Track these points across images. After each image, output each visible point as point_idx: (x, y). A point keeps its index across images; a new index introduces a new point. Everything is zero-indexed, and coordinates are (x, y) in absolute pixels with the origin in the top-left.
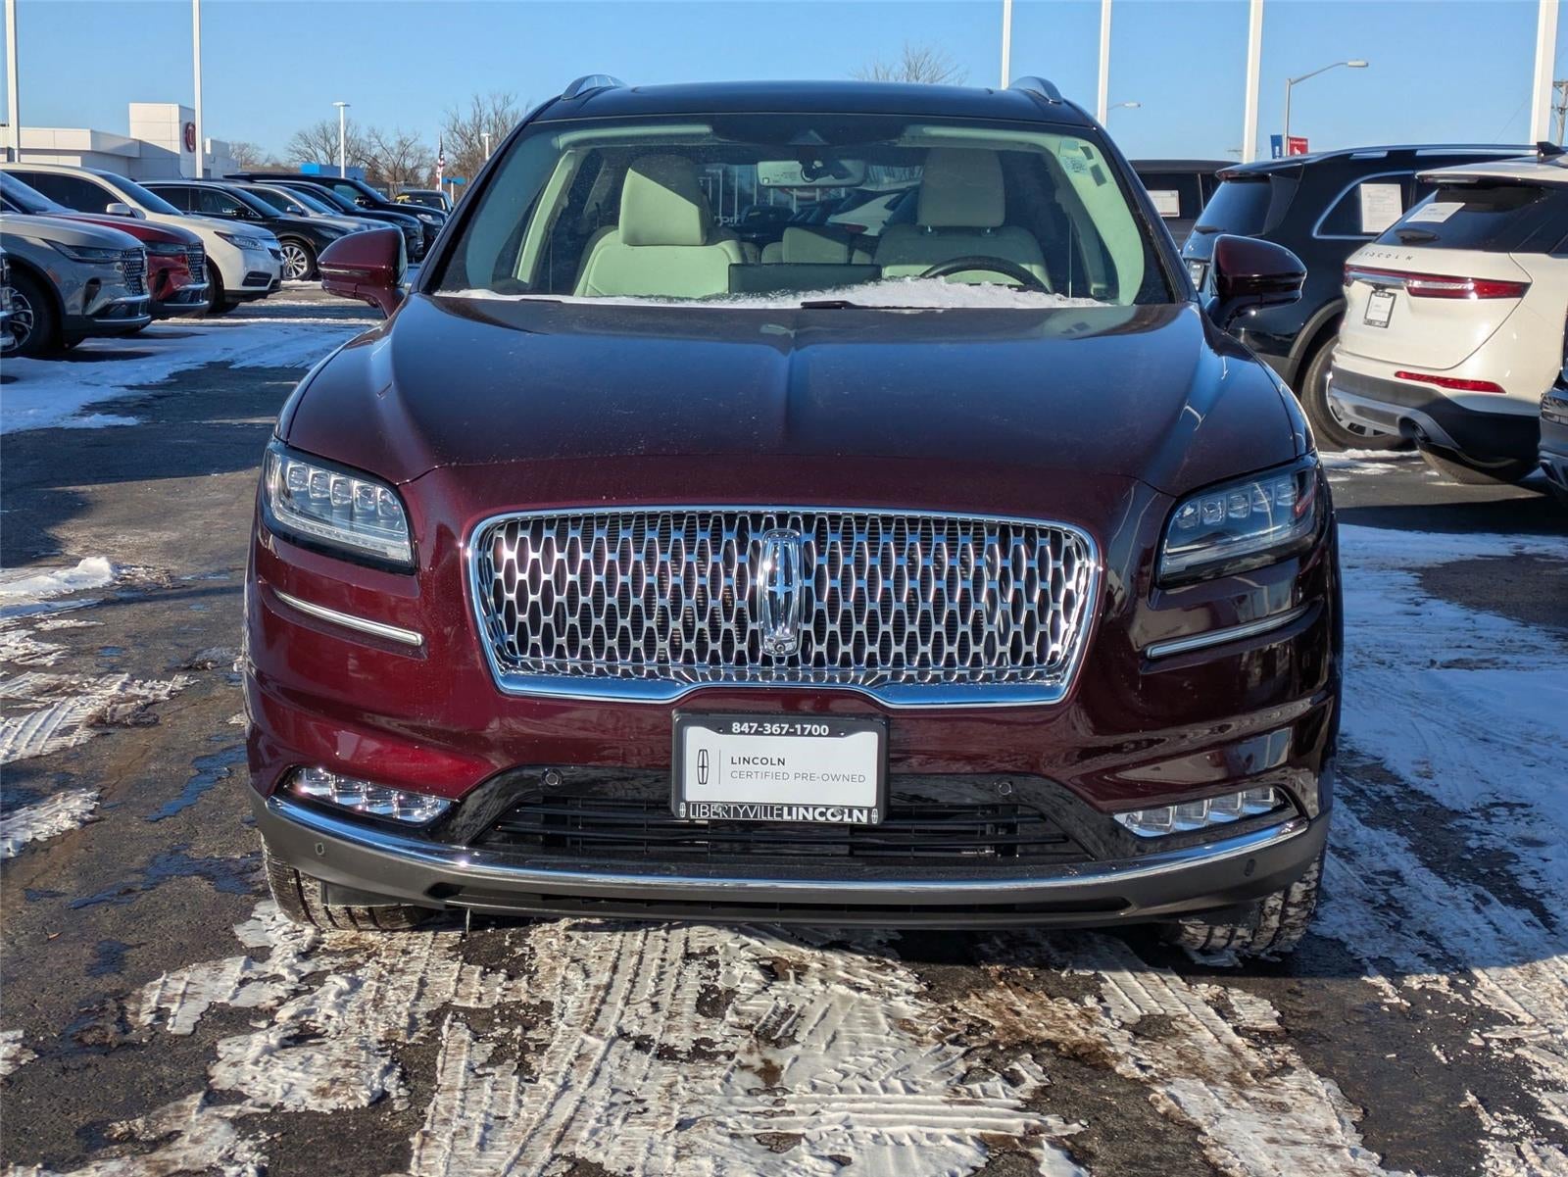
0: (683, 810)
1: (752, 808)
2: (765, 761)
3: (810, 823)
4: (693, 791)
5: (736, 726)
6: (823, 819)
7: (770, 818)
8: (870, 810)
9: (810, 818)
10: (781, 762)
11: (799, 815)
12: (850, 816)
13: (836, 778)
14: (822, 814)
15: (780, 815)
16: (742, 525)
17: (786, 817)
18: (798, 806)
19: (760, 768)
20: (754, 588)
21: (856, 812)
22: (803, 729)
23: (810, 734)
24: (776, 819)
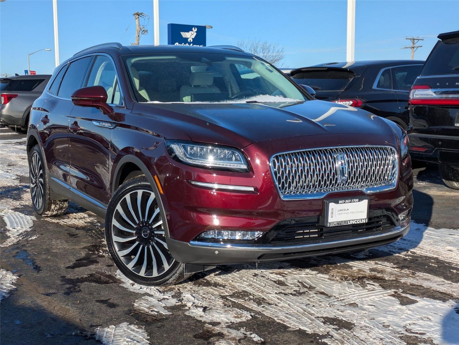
0: (328, 225)
1: (342, 222)
2: (345, 210)
3: (354, 224)
4: (330, 220)
5: (340, 202)
6: (356, 223)
7: (346, 224)
8: (366, 219)
9: (354, 223)
10: (348, 210)
11: (352, 222)
12: (362, 221)
13: (358, 212)
14: (356, 222)
15: (347, 223)
16: (331, 152)
17: (349, 224)
18: (351, 220)
19: (344, 212)
20: (336, 167)
21: (363, 220)
22: (353, 201)
23: (355, 202)
24: (347, 224)
